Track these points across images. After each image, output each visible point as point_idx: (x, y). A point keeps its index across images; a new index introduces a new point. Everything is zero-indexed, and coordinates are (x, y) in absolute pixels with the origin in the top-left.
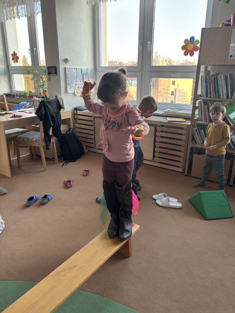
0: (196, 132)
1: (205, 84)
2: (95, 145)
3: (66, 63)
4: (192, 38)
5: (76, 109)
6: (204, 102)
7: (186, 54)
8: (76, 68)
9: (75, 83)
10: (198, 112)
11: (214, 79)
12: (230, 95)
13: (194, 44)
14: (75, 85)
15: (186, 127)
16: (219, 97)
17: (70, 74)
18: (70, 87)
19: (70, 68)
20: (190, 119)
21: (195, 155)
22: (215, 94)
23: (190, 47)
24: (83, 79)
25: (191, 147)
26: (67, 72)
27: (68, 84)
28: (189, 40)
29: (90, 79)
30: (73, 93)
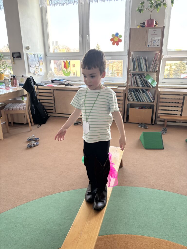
0: (128, 94)
1: (132, 63)
2: (55, 111)
3: (27, 50)
4: (117, 34)
5: (37, 85)
6: (133, 75)
7: (113, 44)
8: (34, 53)
9: (34, 65)
11: (138, 59)
12: (148, 69)
13: (119, 37)
14: (34, 67)
15: (123, 91)
16: (142, 71)
17: (31, 58)
18: (31, 68)
19: (31, 54)
20: (126, 86)
21: (131, 109)
22: (139, 69)
23: (116, 39)
24: (39, 63)
25: (127, 104)
26: (29, 57)
27: (30, 66)
28: (115, 35)
29: (43, 62)
30: (33, 73)
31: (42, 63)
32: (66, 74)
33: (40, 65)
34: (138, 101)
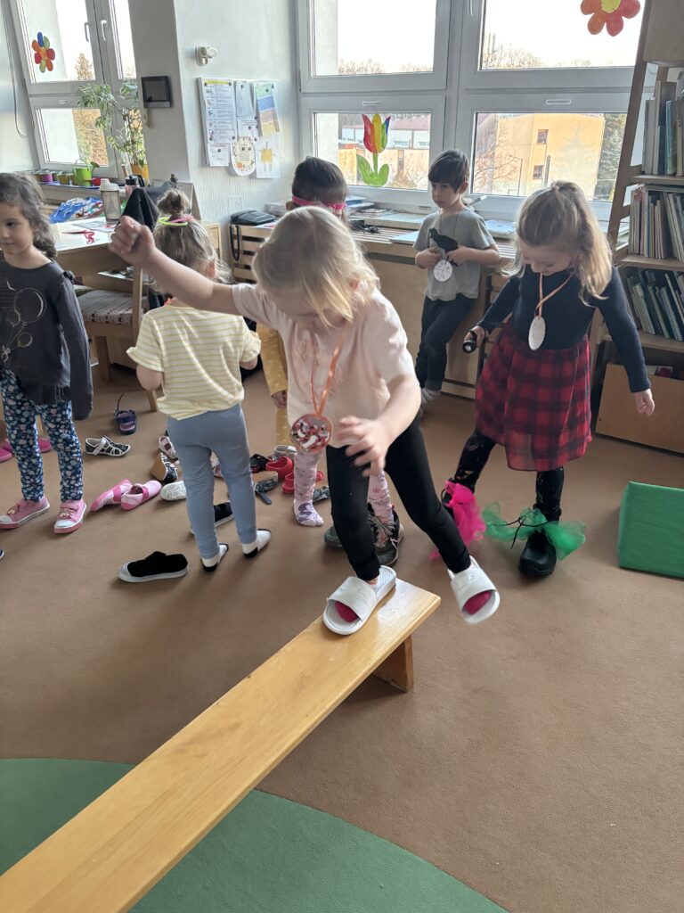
1: (658, 129)
3: (200, 63)
5: (236, 220)
8: (233, 80)
9: (231, 134)
10: (628, 227)
14: (231, 141)
17: (214, 102)
18: (216, 146)
19: (215, 83)
21: (611, 369)
24: (259, 121)
25: (599, 343)
26: (206, 96)
27: (209, 136)
29: (278, 120)
30: (226, 168)
31: (276, 124)
32: (372, 175)
33: (260, 134)
34: (663, 334)
